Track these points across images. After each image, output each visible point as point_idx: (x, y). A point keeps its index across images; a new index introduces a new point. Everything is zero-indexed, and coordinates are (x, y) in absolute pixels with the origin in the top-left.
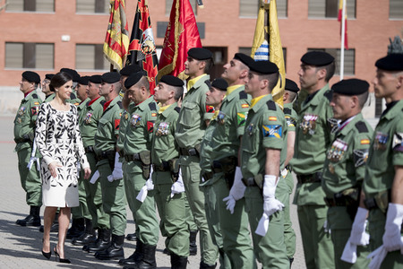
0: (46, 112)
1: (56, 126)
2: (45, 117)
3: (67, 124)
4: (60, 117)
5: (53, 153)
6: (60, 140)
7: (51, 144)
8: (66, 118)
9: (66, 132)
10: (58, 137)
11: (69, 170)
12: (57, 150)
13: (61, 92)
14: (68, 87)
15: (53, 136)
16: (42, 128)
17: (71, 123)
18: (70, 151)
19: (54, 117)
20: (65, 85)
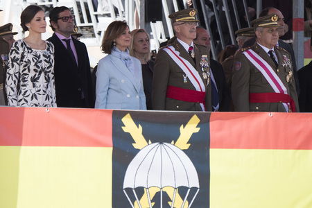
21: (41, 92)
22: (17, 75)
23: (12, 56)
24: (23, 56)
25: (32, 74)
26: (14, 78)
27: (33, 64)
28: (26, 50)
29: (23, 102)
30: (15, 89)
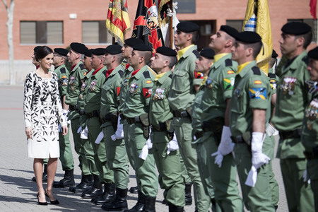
0: (33, 80)
1: (42, 91)
2: (32, 84)
3: (51, 89)
4: (45, 84)
5: (39, 113)
6: (44, 103)
7: (37, 106)
8: (49, 84)
9: (50, 95)
10: (43, 100)
11: (52, 127)
13: (43, 63)
14: (48, 59)
15: (39, 99)
16: (29, 93)
17: (54, 89)
18: (52, 111)
19: (40, 83)
20: (46, 57)
21: (48, 108)
22: (31, 97)
23: (27, 84)
24: (35, 84)
25: (42, 96)
26: (29, 99)
27: (42, 88)
28: (37, 79)
29: (34, 115)
30: (29, 107)
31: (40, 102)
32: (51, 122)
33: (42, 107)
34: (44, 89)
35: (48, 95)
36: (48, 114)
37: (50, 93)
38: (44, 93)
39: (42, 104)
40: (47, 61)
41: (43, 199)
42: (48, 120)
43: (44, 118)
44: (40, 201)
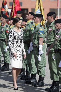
0: (13, 33)
1: (17, 38)
2: (12, 35)
3: (20, 37)
4: (18, 35)
5: (15, 48)
6: (18, 43)
7: (14, 44)
8: (20, 35)
9: (20, 40)
10: (17, 42)
11: (20, 54)
12: (16, 47)
13: (17, 25)
14: (20, 23)
15: (15, 42)
16: (11, 39)
17: (22, 37)
18: (21, 47)
19: (16, 35)
20: (19, 22)
31: (15, 43)
32: (20, 52)
33: (16, 45)
34: (18, 37)
35: (19, 40)
36: (19, 48)
37: (20, 39)
38: (17, 39)
39: (16, 44)
40: (19, 24)
41: (16, 87)
42: (19, 51)
43: (17, 50)
44: (15, 88)
